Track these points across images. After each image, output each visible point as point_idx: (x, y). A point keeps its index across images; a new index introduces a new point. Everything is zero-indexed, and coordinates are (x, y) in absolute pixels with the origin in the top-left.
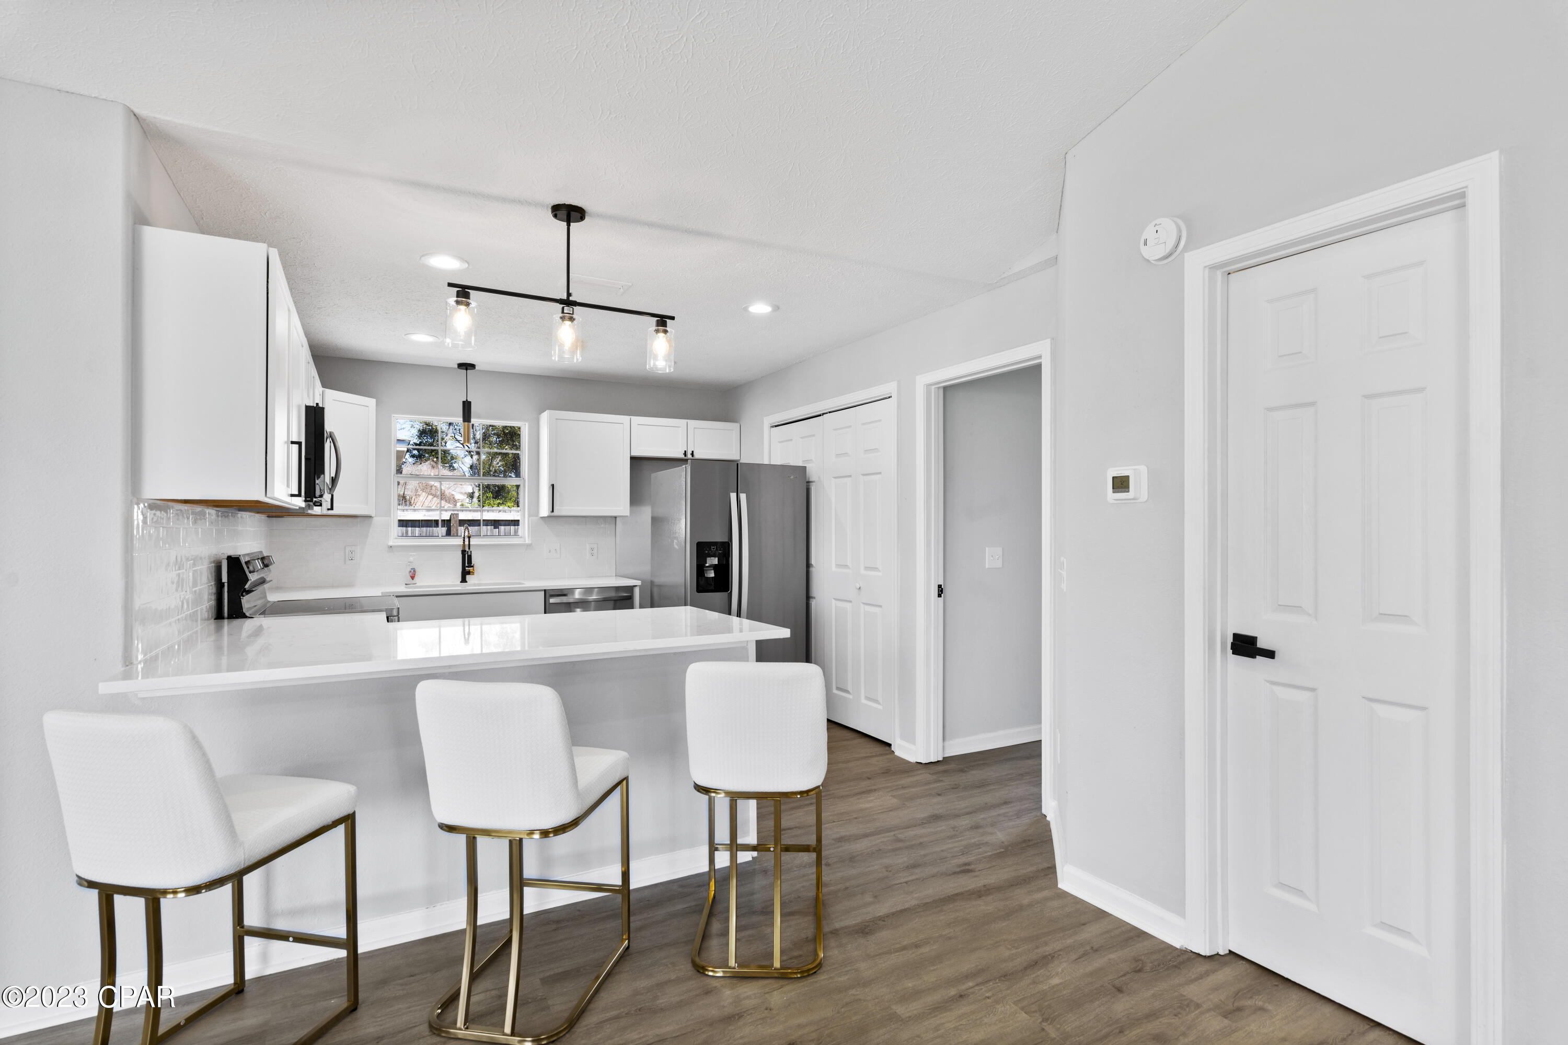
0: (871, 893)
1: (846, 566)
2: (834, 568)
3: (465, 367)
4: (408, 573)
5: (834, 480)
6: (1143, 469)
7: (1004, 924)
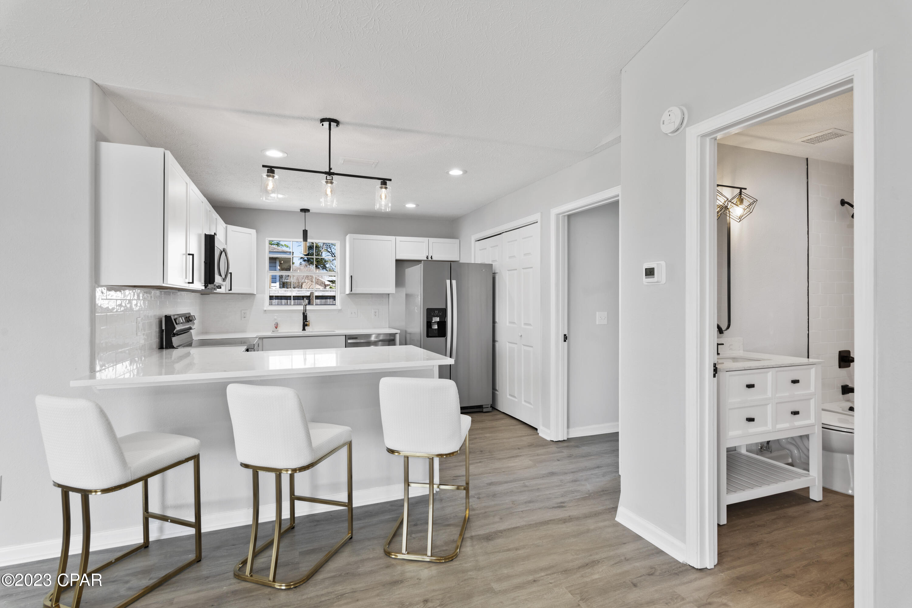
0: (499, 516)
1: (514, 323)
2: (508, 324)
3: (304, 211)
4: (273, 325)
5: (507, 271)
6: (663, 263)
7: (574, 540)
